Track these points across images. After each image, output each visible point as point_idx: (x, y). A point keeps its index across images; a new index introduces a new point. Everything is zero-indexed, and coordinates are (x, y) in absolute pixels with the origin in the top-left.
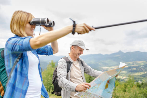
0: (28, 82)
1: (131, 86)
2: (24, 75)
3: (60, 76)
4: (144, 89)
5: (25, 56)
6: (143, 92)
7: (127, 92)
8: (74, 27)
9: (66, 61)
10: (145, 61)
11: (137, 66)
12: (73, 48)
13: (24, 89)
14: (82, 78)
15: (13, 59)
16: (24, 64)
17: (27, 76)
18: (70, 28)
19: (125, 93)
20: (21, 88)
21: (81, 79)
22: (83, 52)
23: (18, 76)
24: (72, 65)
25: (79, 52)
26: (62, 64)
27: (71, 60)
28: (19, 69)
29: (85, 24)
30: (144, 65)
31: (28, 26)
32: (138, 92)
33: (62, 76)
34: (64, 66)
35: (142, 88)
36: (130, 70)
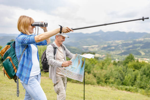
0: (32, 63)
1: (108, 64)
2: (29, 59)
3: (50, 57)
4: (120, 67)
5: (29, 47)
6: (119, 69)
7: (104, 69)
8: (60, 29)
9: (53, 47)
10: (123, 41)
11: (116, 45)
12: (57, 37)
13: (30, 67)
14: (65, 60)
15: (22, 49)
16: (29, 52)
17: (31, 59)
18: (59, 30)
19: (102, 71)
20: (28, 67)
21: (63, 60)
22: (65, 39)
23: (25, 59)
24: (57, 50)
25: (62, 39)
26: (50, 49)
27: (56, 46)
28: (26, 55)
29: (67, 28)
30: (121, 45)
31: (31, 27)
32: (113, 70)
33: (51, 57)
34: (52, 51)
35: (118, 66)
36: (109, 49)
